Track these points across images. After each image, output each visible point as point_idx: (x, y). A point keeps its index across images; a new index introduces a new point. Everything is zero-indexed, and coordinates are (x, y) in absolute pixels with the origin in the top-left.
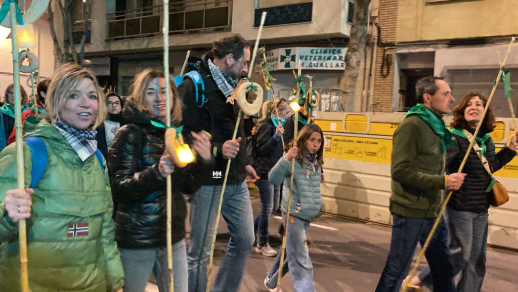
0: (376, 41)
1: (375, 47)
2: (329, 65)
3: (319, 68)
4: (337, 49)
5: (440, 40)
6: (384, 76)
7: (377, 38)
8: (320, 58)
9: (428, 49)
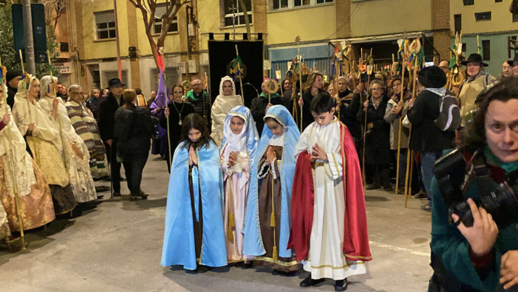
1: (78, 61)
4: (62, 63)
5: (100, 59)
6: (83, 76)
7: (78, 57)
9: (97, 63)
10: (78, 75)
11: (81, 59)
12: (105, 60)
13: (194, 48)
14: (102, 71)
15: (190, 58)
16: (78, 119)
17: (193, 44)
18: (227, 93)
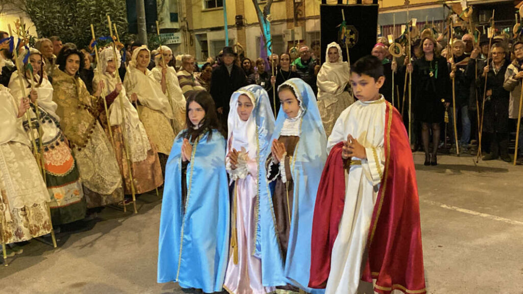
0: (187, 29)
1: (187, 32)
2: (169, 42)
4: (172, 34)
5: (207, 28)
9: (205, 32)
10: (187, 45)
11: (190, 29)
12: (213, 29)
13: (300, 15)
14: (210, 41)
15: (296, 25)
16: (189, 88)
17: (300, 10)
18: (334, 60)
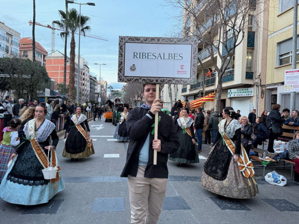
0: (260, 85)
2: (244, 95)
3: (240, 96)
4: (247, 89)
5: (279, 83)
6: (262, 98)
7: (260, 83)
8: (241, 92)
9: (276, 87)
14: (280, 94)
